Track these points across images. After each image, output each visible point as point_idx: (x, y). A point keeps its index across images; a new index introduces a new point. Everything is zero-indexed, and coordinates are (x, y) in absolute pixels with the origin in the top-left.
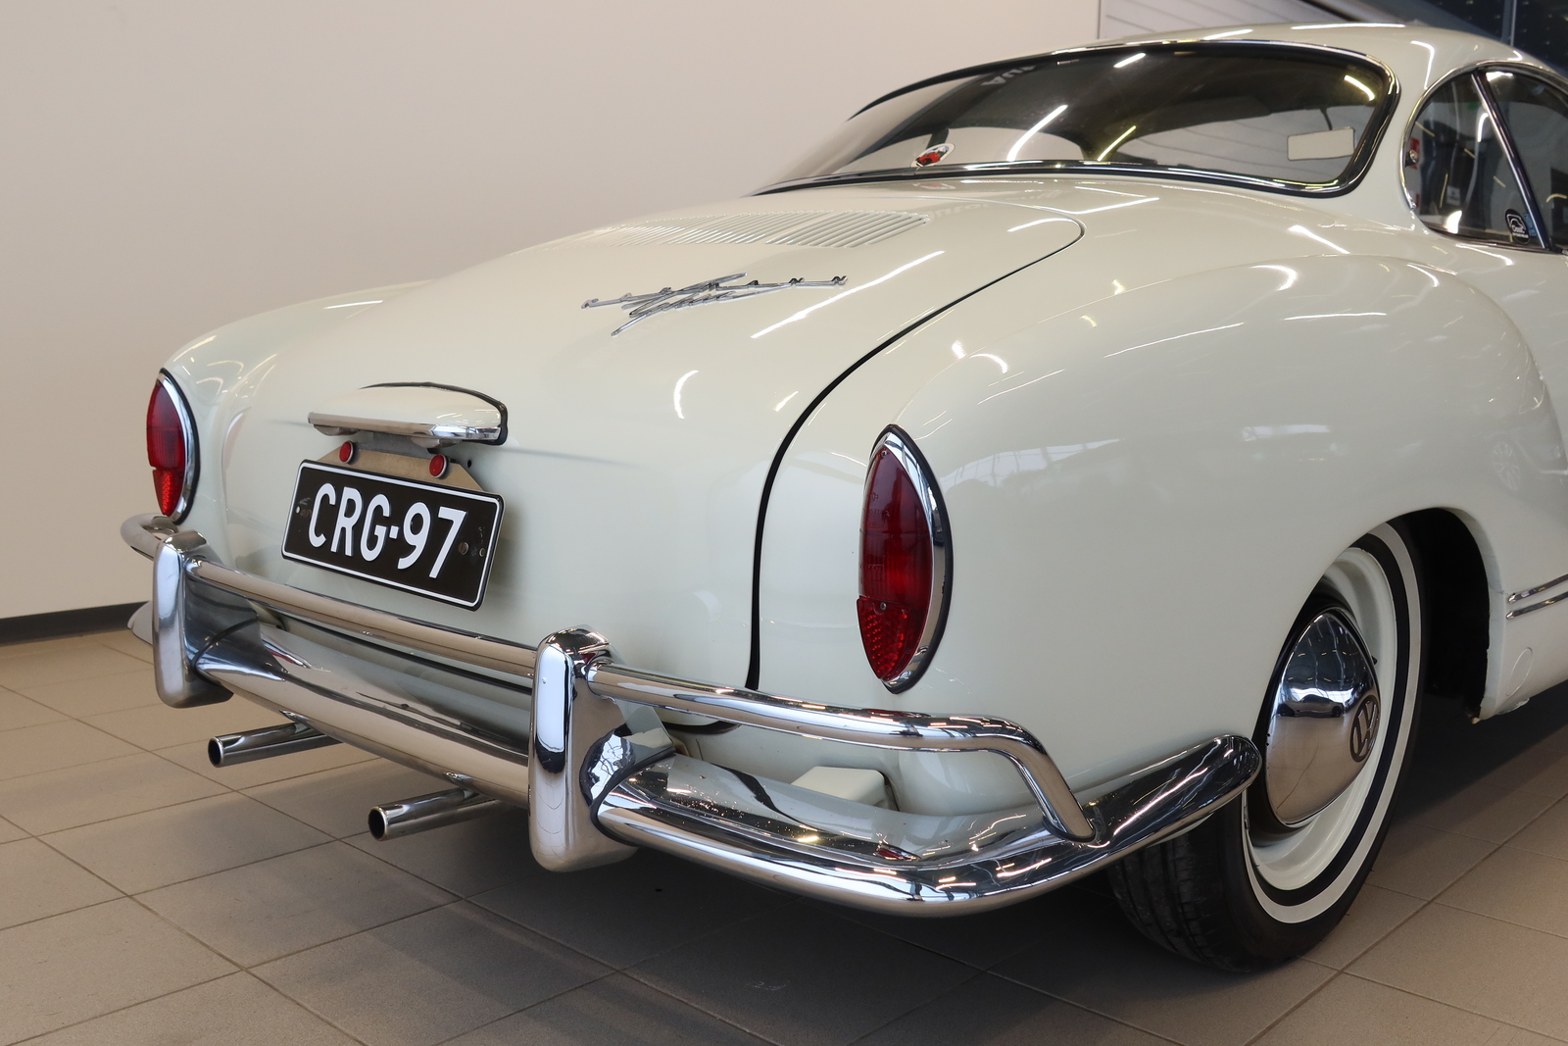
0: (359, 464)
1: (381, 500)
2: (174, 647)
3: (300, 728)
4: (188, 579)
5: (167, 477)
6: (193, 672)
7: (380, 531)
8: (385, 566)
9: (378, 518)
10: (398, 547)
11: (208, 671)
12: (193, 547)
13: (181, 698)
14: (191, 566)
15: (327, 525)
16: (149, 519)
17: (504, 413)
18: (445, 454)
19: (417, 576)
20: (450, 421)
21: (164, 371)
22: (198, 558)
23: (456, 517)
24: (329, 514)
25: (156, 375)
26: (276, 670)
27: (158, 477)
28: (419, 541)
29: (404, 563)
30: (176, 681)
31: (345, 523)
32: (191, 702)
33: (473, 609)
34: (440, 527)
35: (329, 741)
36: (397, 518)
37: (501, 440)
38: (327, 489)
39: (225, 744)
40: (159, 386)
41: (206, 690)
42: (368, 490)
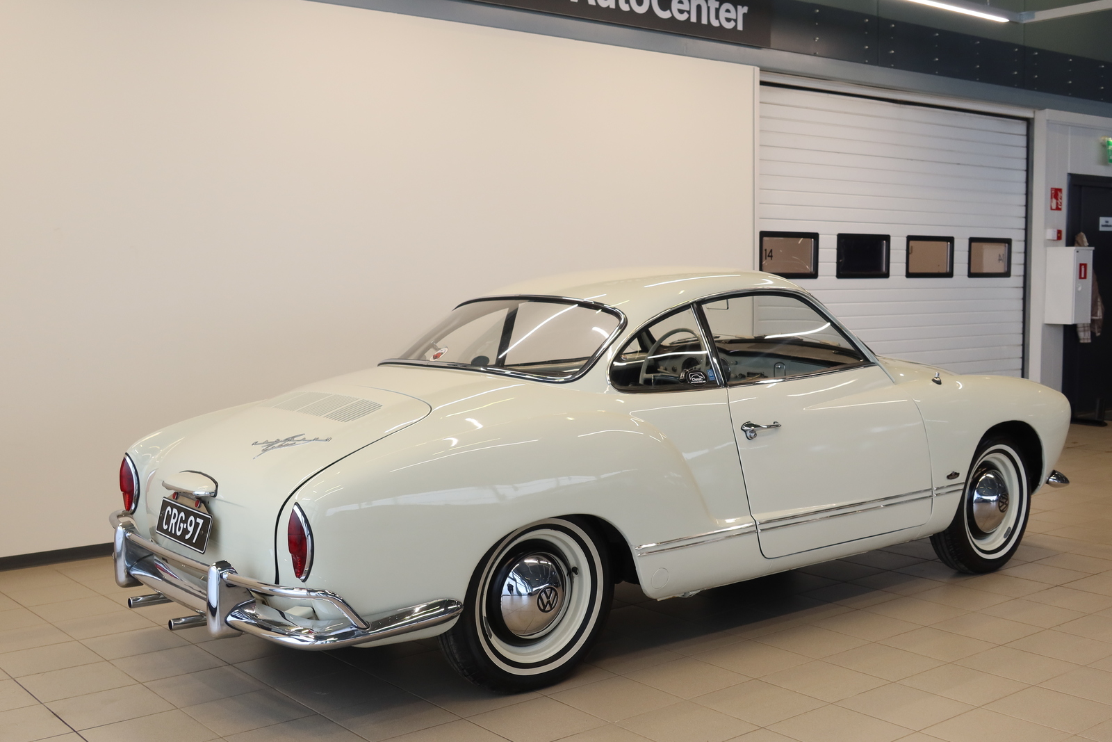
0: (179, 500)
1: (182, 514)
2: (122, 563)
3: (161, 596)
4: (126, 540)
5: (127, 496)
6: (129, 575)
7: (182, 525)
8: (181, 538)
9: (181, 521)
10: (186, 531)
11: (134, 574)
12: (129, 528)
13: (125, 584)
14: (128, 534)
15: (168, 523)
16: (121, 512)
17: (217, 486)
18: (201, 500)
19: (189, 542)
20: (202, 489)
21: (127, 454)
22: (130, 532)
23: (200, 521)
24: (169, 517)
25: (124, 455)
26: (160, 576)
27: (124, 495)
28: (191, 529)
29: (187, 537)
30: (122, 577)
31: (173, 521)
32: (128, 585)
33: (203, 554)
34: (197, 524)
35: (169, 601)
36: (185, 521)
37: (215, 496)
38: (169, 509)
39: (133, 600)
40: (125, 460)
41: (133, 582)
42: (180, 510)
